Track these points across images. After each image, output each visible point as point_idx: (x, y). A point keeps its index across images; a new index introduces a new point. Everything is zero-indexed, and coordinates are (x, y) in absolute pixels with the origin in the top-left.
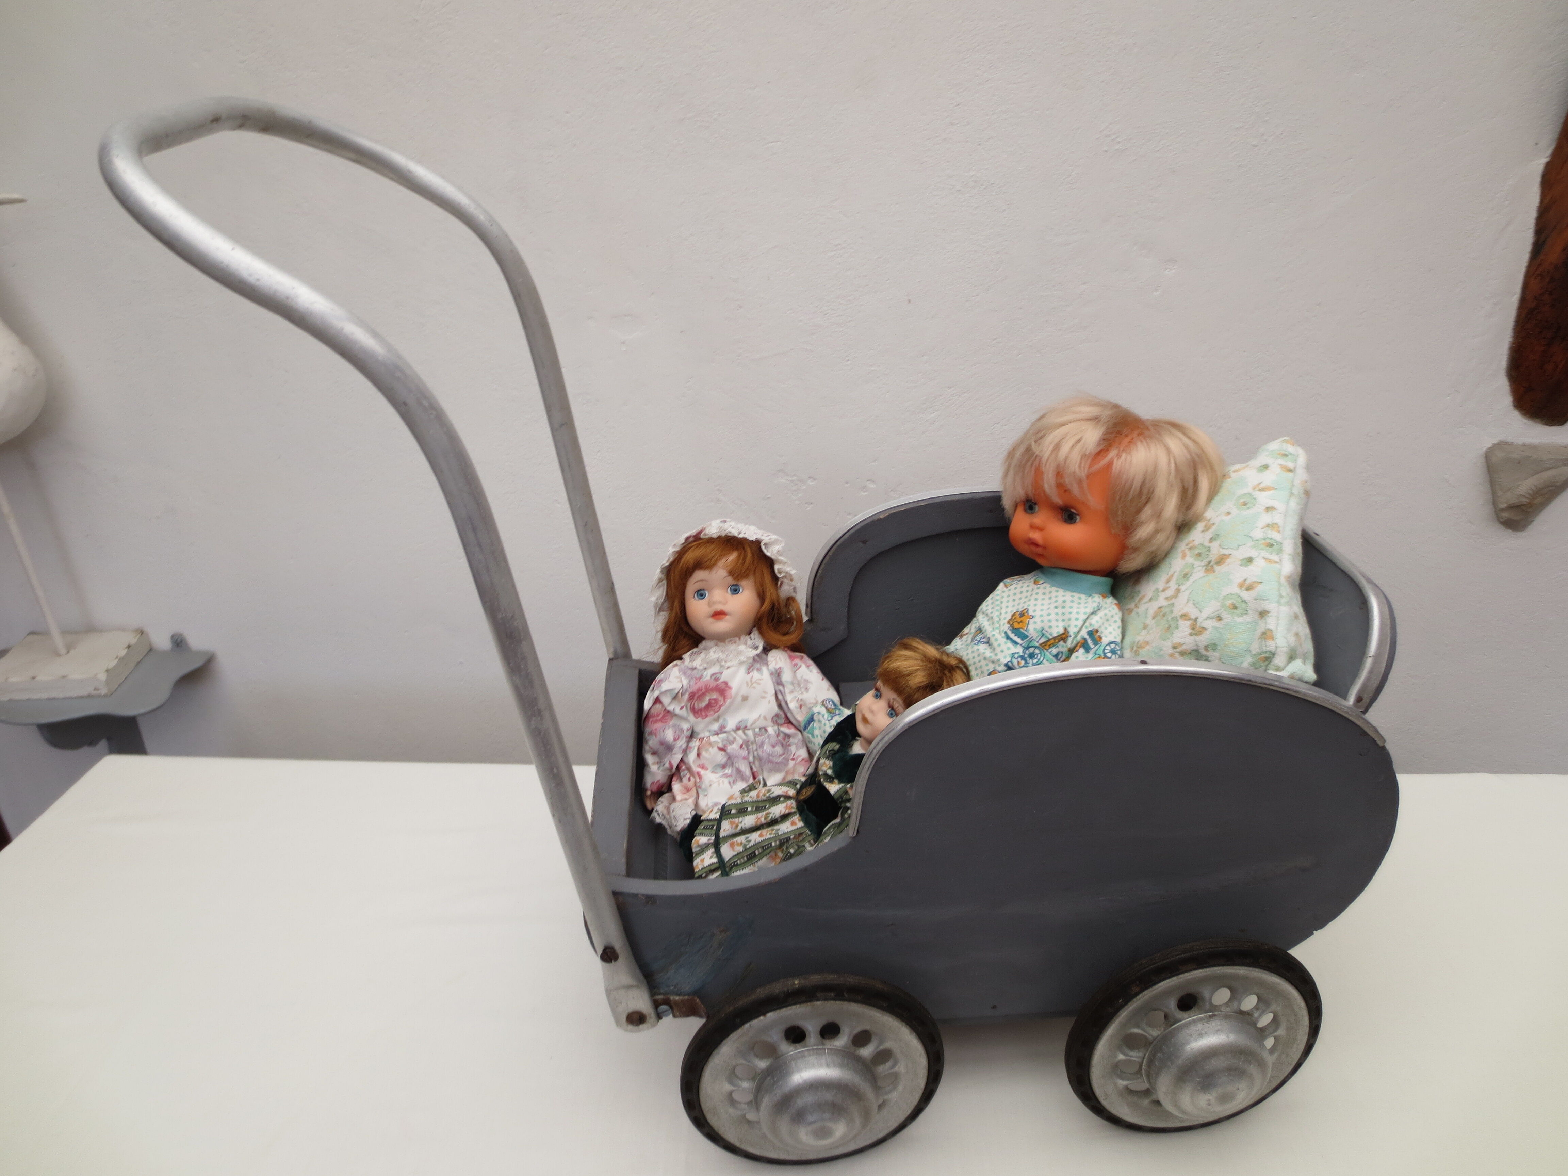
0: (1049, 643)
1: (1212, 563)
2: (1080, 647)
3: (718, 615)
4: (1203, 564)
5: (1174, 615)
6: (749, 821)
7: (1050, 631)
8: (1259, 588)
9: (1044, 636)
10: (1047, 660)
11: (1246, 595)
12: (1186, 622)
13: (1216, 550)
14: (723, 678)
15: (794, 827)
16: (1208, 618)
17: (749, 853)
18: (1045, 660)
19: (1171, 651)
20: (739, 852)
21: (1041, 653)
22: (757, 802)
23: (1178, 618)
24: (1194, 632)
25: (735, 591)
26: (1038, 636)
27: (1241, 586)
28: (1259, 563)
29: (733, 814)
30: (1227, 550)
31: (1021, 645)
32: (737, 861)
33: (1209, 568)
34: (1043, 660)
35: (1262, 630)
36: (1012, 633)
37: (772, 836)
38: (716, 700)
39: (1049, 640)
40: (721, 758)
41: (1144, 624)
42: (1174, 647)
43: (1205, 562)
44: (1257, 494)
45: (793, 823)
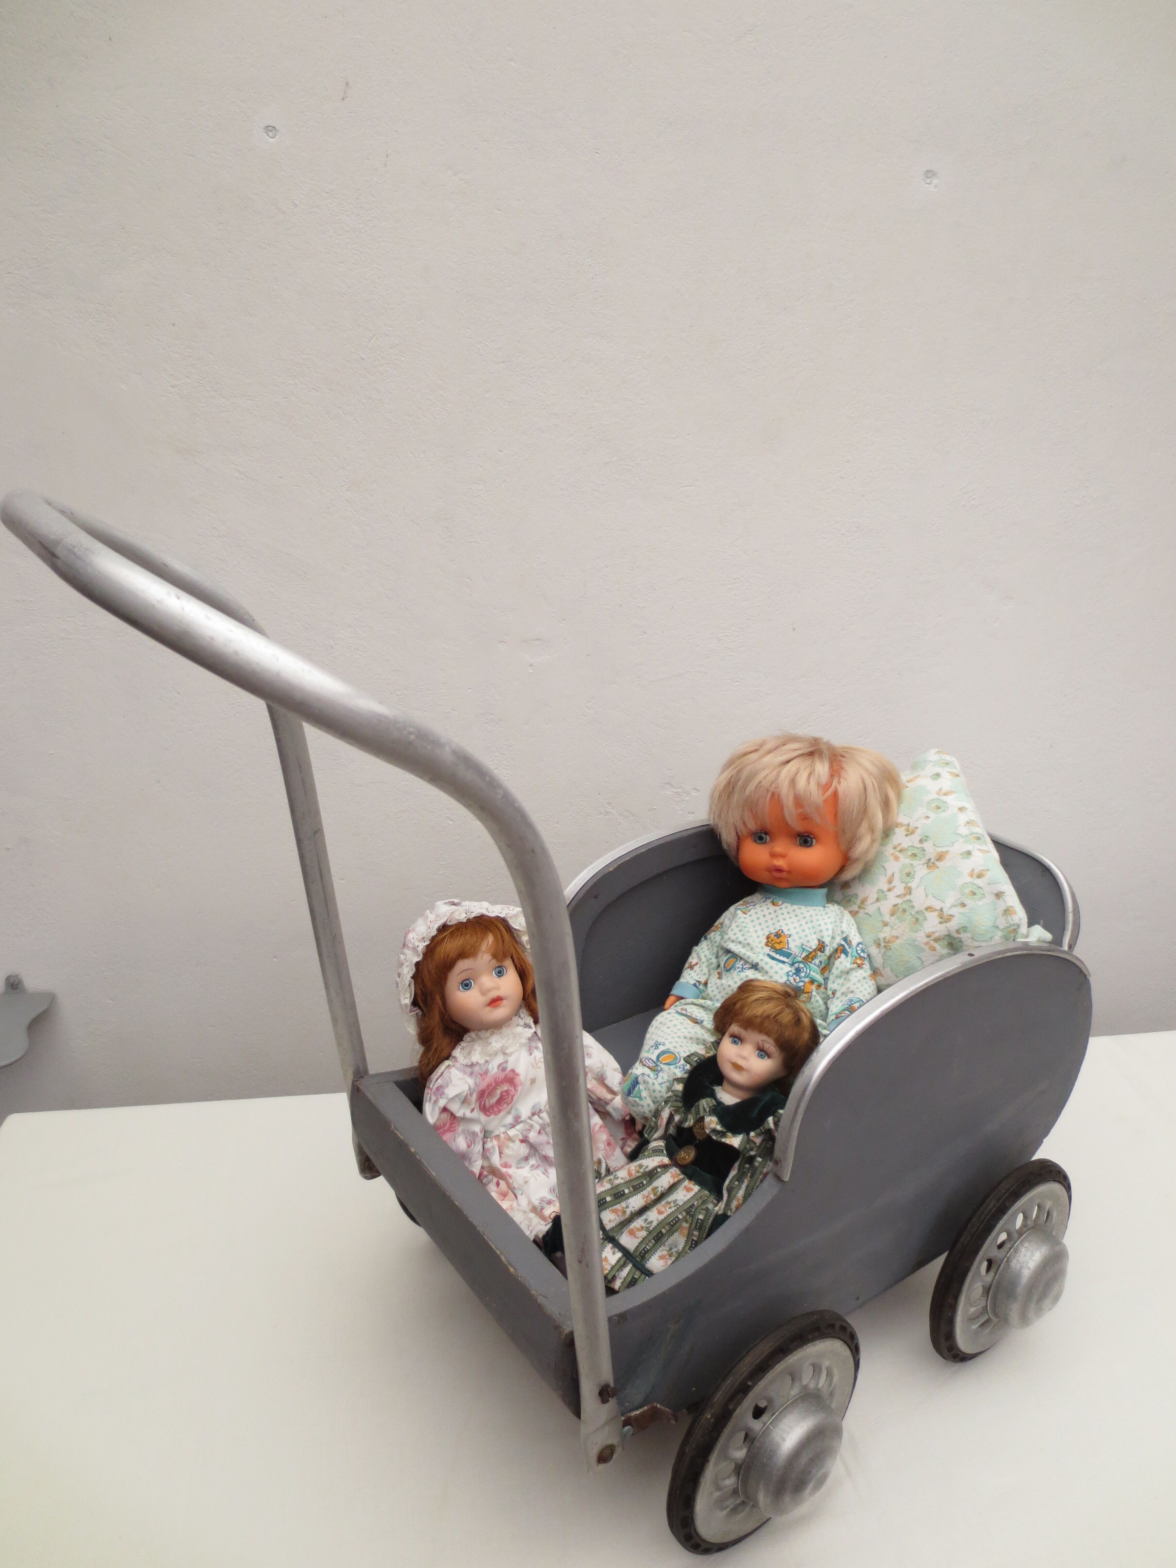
0: (811, 956)
1: (932, 861)
2: (841, 953)
3: (495, 1002)
4: (922, 862)
5: (917, 909)
6: (636, 1202)
7: (808, 945)
8: (988, 875)
9: (805, 951)
10: (814, 972)
11: (979, 882)
12: (932, 913)
13: (931, 850)
14: (510, 1067)
15: (692, 1194)
16: (953, 906)
17: (655, 1235)
18: (811, 972)
19: (926, 940)
20: (643, 1237)
21: (805, 966)
22: (631, 1181)
23: (924, 911)
24: (942, 920)
25: (500, 974)
26: (799, 953)
27: (971, 875)
28: (976, 854)
29: (610, 1201)
30: (943, 848)
31: (788, 963)
32: (645, 1247)
33: (930, 864)
34: (810, 972)
35: (1004, 908)
36: (777, 954)
37: (673, 1209)
38: (507, 1092)
39: (811, 953)
40: (524, 1150)
41: (883, 922)
42: (928, 936)
43: (924, 861)
44: (944, 798)
45: (688, 1190)
